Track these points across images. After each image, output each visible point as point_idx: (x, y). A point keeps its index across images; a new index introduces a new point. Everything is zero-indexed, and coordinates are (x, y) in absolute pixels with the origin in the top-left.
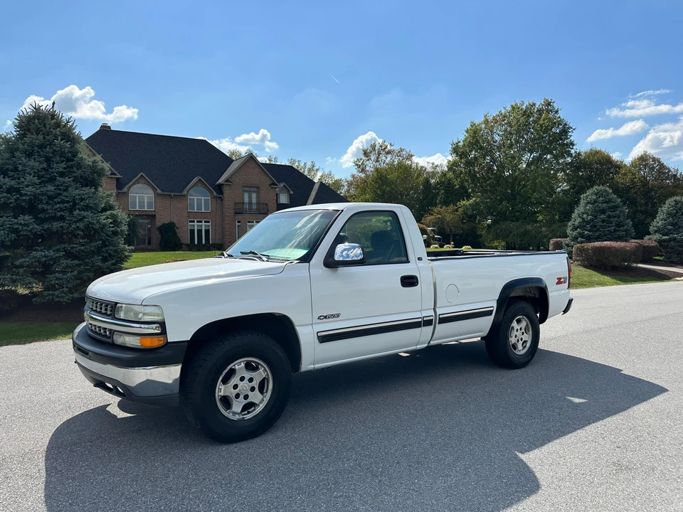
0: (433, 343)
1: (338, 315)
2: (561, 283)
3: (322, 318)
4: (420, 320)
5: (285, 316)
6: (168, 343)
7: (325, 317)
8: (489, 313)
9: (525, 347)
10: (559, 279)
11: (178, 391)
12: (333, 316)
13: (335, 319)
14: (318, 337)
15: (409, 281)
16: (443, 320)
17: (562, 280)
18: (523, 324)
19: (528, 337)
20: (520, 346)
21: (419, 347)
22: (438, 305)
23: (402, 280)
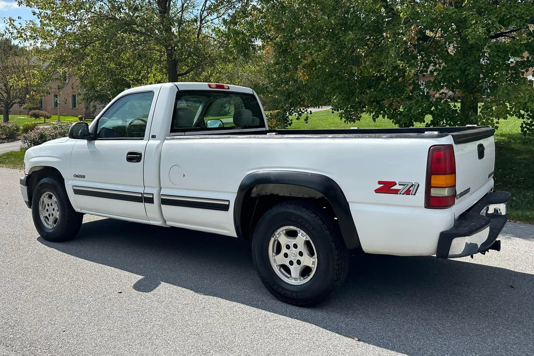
0: (170, 224)
1: (84, 177)
2: (396, 192)
3: (75, 176)
4: (140, 195)
7: (77, 176)
8: (225, 208)
12: (81, 176)
14: (73, 189)
15: (134, 157)
16: (165, 202)
20: (295, 272)
21: (152, 223)
22: (161, 185)
23: (127, 155)
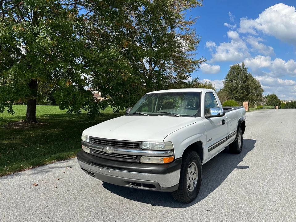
0: (225, 147)
4: (226, 138)
5: (201, 142)
6: (175, 159)
7: (209, 141)
8: (236, 133)
9: (240, 144)
11: (179, 183)
13: (211, 141)
14: (208, 149)
16: (229, 137)
19: (241, 140)
21: (223, 149)
22: (228, 131)
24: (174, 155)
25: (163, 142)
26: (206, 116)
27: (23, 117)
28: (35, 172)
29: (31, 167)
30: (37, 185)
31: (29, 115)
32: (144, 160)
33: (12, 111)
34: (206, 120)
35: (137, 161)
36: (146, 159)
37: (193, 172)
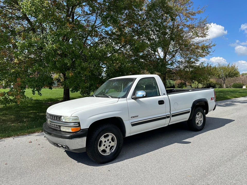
0: (170, 124)
1: (138, 116)
2: (212, 100)
3: (132, 117)
4: (166, 116)
5: (120, 117)
6: (81, 129)
7: (133, 117)
8: (189, 112)
9: (201, 123)
10: (212, 98)
11: (85, 147)
12: (136, 116)
13: (137, 118)
14: (131, 124)
15: (161, 102)
16: (173, 116)
17: (213, 98)
18: (200, 115)
19: (202, 119)
20: (199, 123)
21: (165, 126)
22: (171, 111)
23: (159, 102)
24: (80, 126)
25: (71, 116)
26: (133, 97)
27: (62, 98)
28: (39, 134)
29: (41, 131)
30: (31, 142)
31: (65, 96)
32: (63, 129)
33: (40, 93)
34: (133, 100)
35: (59, 129)
36: (64, 128)
37: (110, 140)
